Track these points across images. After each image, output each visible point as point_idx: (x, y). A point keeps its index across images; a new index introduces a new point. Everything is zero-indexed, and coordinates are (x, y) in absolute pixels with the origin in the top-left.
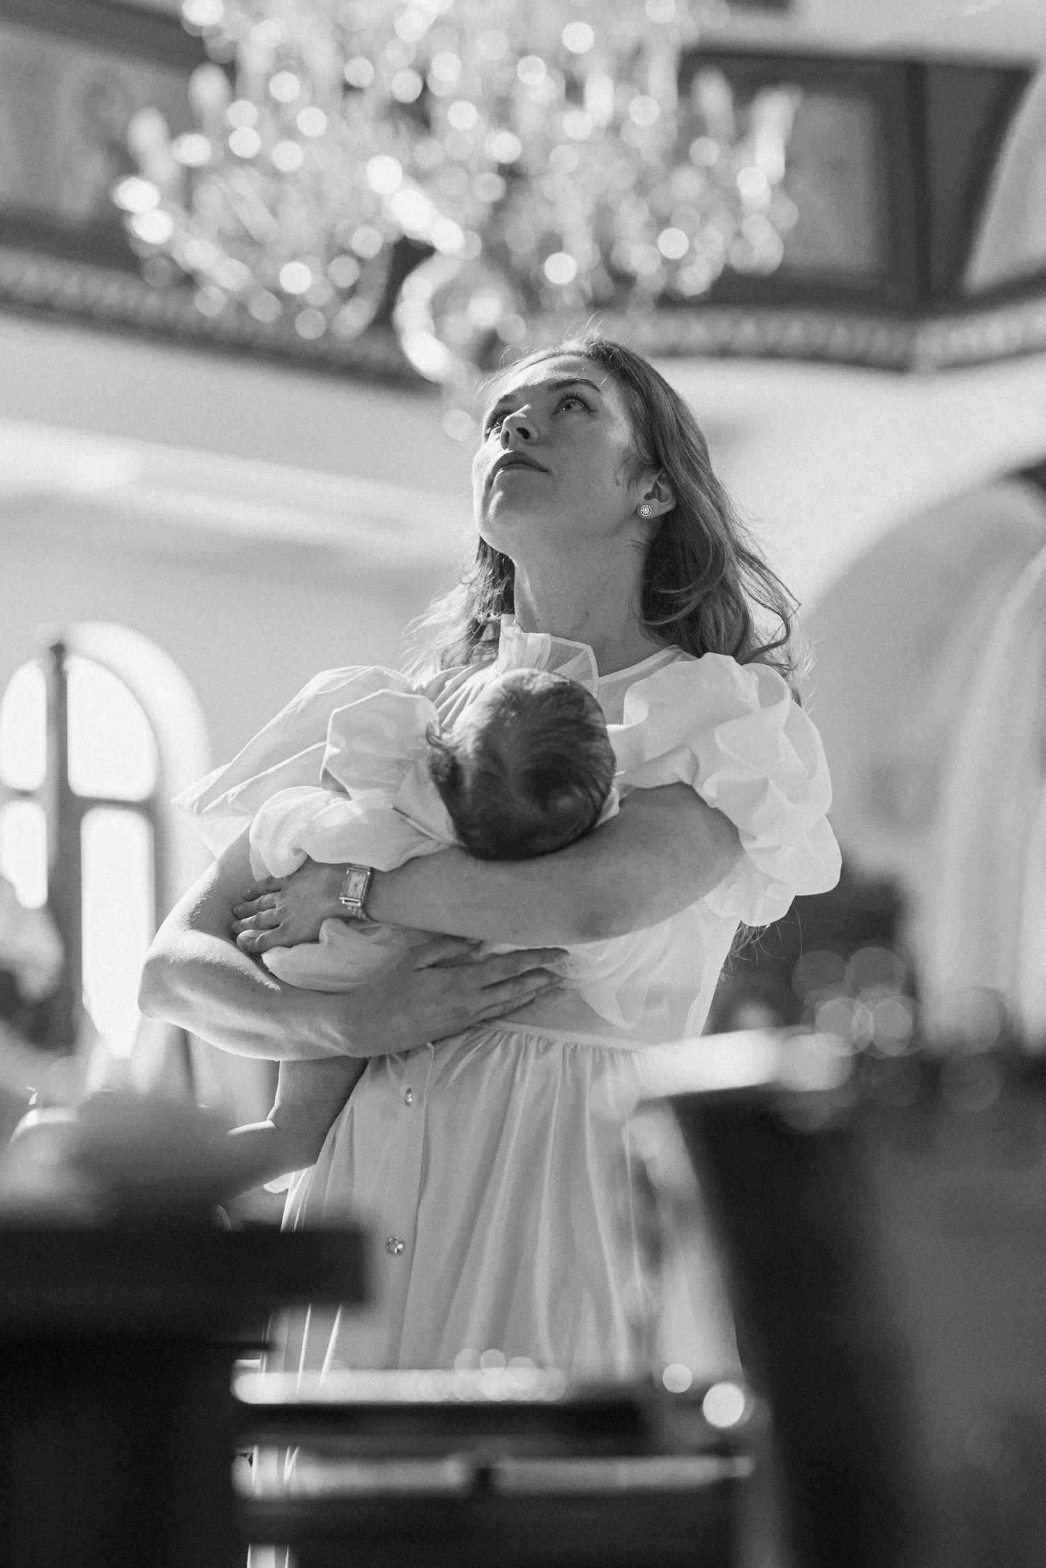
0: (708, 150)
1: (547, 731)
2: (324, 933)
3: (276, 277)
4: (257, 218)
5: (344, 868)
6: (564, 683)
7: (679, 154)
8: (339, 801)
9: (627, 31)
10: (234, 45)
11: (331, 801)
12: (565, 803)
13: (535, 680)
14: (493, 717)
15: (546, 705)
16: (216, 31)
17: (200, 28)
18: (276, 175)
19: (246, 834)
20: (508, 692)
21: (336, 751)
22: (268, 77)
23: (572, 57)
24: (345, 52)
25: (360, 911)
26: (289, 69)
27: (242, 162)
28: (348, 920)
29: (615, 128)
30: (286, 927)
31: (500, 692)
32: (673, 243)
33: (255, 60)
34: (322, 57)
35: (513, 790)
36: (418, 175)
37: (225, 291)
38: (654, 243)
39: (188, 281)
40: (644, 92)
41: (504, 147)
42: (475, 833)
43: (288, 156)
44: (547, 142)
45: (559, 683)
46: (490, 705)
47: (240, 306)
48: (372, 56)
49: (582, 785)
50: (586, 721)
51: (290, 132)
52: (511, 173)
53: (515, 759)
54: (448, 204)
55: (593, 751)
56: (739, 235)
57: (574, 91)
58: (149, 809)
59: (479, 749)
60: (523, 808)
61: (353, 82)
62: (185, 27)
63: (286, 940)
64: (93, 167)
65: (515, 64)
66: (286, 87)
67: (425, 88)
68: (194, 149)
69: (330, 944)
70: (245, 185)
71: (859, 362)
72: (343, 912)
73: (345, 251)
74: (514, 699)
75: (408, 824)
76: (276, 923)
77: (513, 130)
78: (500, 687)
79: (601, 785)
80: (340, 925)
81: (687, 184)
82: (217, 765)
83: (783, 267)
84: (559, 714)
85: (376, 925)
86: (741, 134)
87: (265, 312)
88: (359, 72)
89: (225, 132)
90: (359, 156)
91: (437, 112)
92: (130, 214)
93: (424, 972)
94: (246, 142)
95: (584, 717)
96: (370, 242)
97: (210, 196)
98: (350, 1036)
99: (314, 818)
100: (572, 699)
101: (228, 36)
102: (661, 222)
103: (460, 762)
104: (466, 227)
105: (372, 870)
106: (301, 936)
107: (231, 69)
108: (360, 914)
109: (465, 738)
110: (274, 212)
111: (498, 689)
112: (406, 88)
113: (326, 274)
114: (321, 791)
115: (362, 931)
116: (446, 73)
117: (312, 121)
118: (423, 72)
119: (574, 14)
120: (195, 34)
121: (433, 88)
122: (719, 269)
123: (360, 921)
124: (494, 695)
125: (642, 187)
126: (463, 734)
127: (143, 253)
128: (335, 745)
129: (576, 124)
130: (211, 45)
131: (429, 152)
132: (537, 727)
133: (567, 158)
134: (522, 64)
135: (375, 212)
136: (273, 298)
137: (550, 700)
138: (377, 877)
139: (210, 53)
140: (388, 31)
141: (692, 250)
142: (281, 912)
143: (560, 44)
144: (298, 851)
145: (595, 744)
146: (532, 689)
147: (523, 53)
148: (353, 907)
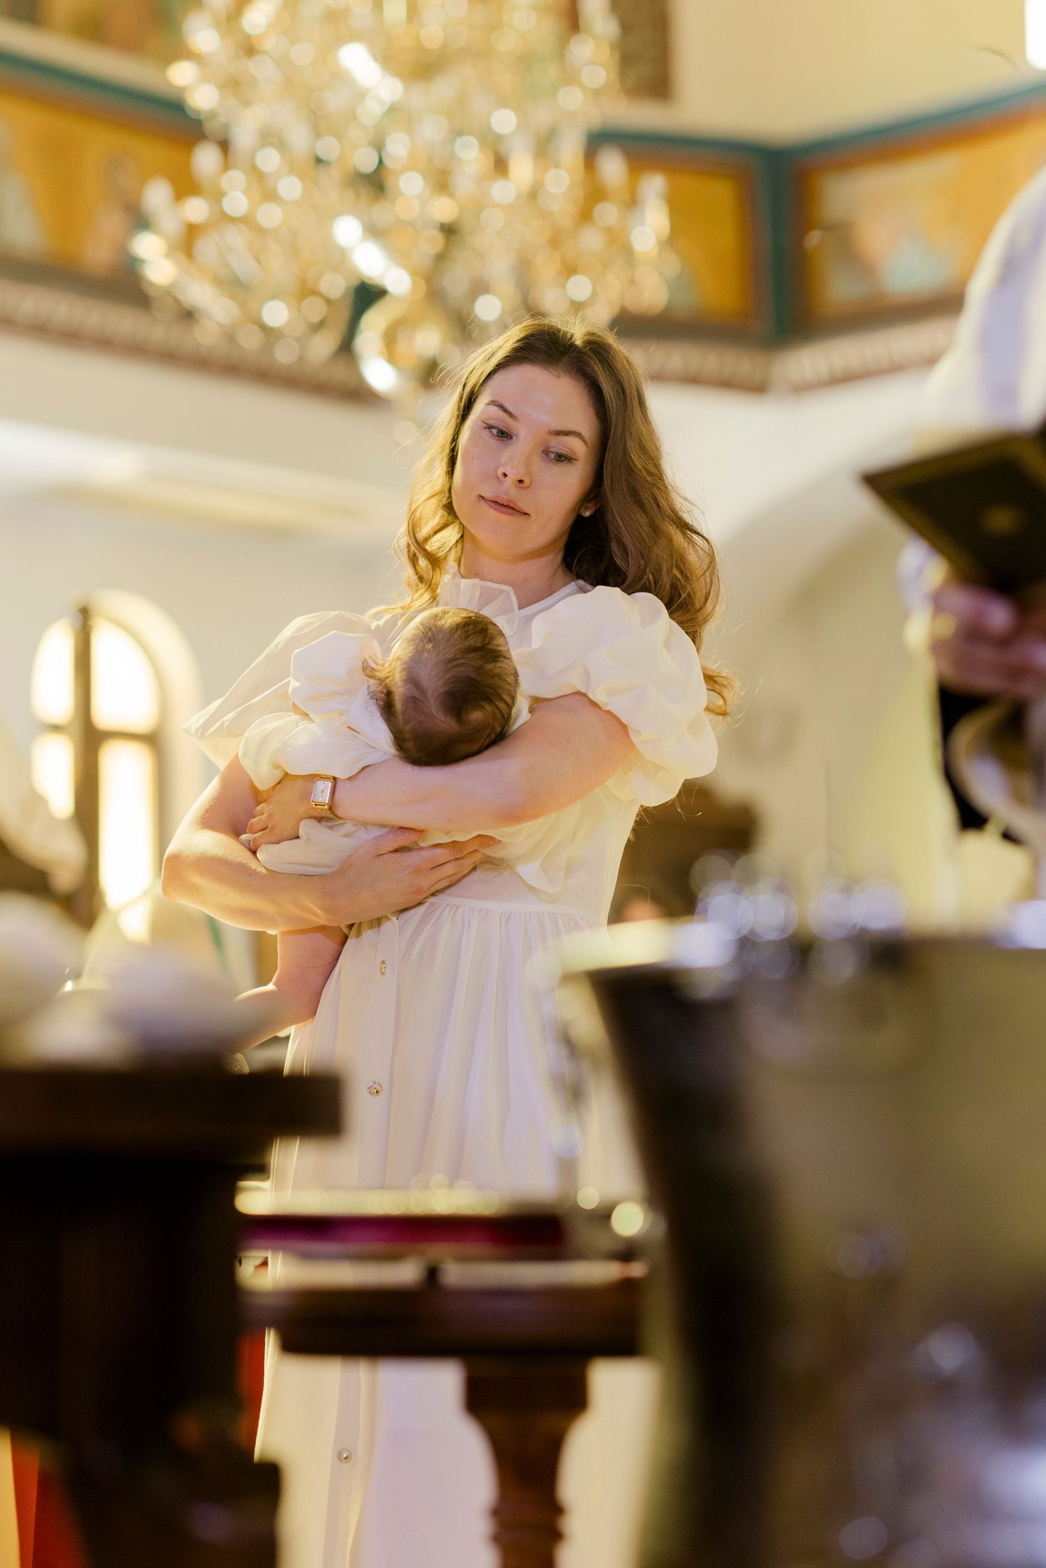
0: (608, 213)
1: (457, 659)
2: (301, 833)
3: (259, 313)
4: (244, 265)
5: (313, 778)
6: (470, 617)
7: (585, 215)
8: (304, 724)
9: (542, 116)
10: (226, 127)
11: (299, 724)
12: (476, 716)
13: (446, 616)
14: (414, 651)
15: (456, 636)
16: (213, 115)
17: (198, 113)
18: (259, 230)
19: (237, 756)
20: (425, 628)
21: (297, 684)
22: (254, 152)
23: (499, 138)
24: (317, 134)
25: (328, 812)
26: (271, 144)
27: (232, 220)
28: (320, 819)
29: (533, 194)
30: (273, 828)
31: (419, 629)
32: (579, 287)
33: (244, 137)
34: (299, 137)
35: (434, 711)
36: (374, 232)
37: (219, 324)
38: (563, 287)
39: (188, 315)
40: (557, 166)
41: (444, 209)
42: (409, 745)
43: (270, 216)
44: (480, 205)
45: (466, 618)
46: (411, 641)
47: (230, 336)
48: (337, 135)
49: (490, 701)
50: (489, 647)
51: (270, 195)
52: (449, 231)
53: (433, 682)
54: (399, 256)
55: (496, 671)
56: (632, 281)
57: (500, 165)
58: (153, 740)
59: (404, 678)
60: (443, 722)
61: (321, 156)
62: (187, 111)
63: (274, 839)
64: (110, 223)
65: (453, 142)
66: (270, 160)
67: (381, 162)
68: (196, 209)
69: (308, 840)
70: (236, 239)
71: (727, 384)
72: (315, 814)
73: (314, 292)
74: (430, 634)
75: (359, 739)
76: (266, 827)
77: (451, 195)
78: (418, 625)
79: (506, 697)
80: (313, 823)
81: (591, 240)
82: (207, 702)
83: (668, 309)
84: (467, 644)
85: (341, 822)
86: (632, 201)
87: (250, 342)
88: (329, 147)
89: (217, 196)
90: (327, 216)
91: (389, 181)
92: (143, 261)
93: (386, 856)
94: (237, 201)
95: (488, 644)
96: (336, 286)
97: (207, 248)
98: (327, 910)
99: (286, 739)
100: (478, 629)
101: (222, 119)
102: (570, 270)
103: (393, 689)
104: (413, 273)
105: (335, 779)
106: (286, 835)
107: (225, 145)
108: (328, 814)
109: (394, 669)
110: (258, 260)
111: (417, 626)
112: (366, 161)
113: (299, 311)
114: (292, 715)
115: (331, 828)
116: (398, 148)
117: (290, 187)
118: (379, 147)
119: (502, 103)
120: (197, 118)
121: (387, 162)
122: (617, 310)
123: (329, 819)
124: (413, 631)
125: (555, 242)
126: (393, 666)
127: (152, 293)
128: (297, 680)
129: (504, 191)
130: (209, 127)
131: (383, 213)
132: (448, 656)
133: (494, 220)
134: (459, 142)
135: (340, 258)
136: (256, 328)
137: (459, 632)
138: (339, 784)
139: (207, 133)
140: (351, 116)
141: (594, 294)
142: (270, 816)
143: (489, 127)
144: (277, 767)
145: (499, 664)
146: (444, 624)
147: (459, 133)
148: (322, 810)
